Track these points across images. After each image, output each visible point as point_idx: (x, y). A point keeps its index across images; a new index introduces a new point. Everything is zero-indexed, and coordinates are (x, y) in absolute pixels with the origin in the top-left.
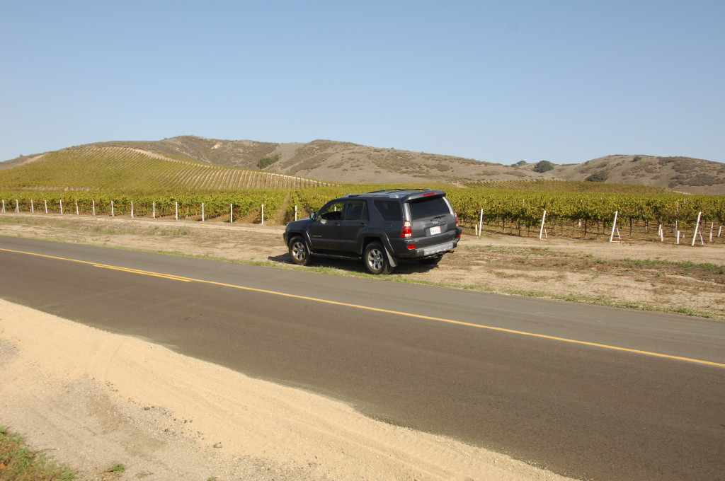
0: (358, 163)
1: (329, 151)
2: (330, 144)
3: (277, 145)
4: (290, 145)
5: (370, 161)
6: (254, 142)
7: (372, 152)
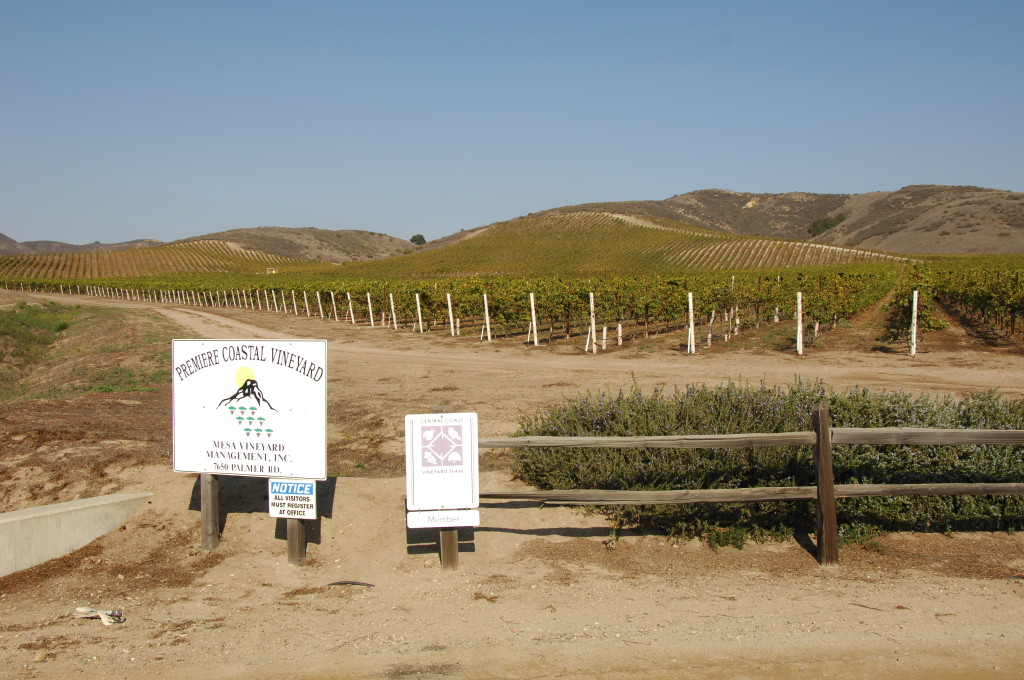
0: (972, 221)
1: (928, 202)
2: (932, 190)
3: (846, 197)
4: (868, 196)
5: (995, 216)
6: (808, 195)
7: (1003, 201)
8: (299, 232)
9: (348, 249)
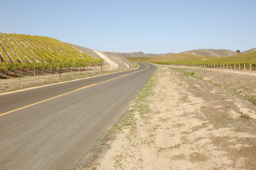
8: (208, 50)
9: (220, 54)
